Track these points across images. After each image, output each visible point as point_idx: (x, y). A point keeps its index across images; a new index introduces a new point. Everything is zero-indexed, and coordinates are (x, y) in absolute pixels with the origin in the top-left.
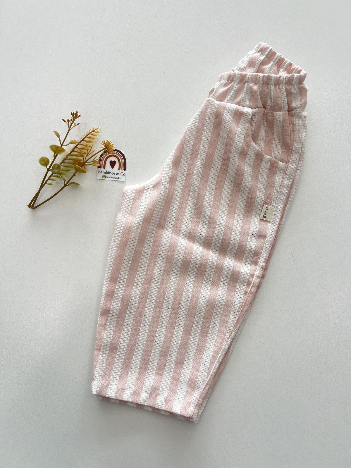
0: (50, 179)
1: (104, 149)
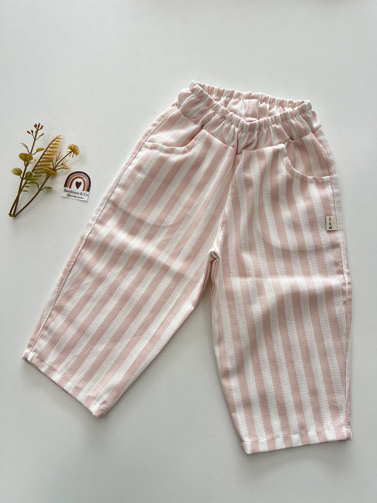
0: (25, 187)
1: (71, 152)
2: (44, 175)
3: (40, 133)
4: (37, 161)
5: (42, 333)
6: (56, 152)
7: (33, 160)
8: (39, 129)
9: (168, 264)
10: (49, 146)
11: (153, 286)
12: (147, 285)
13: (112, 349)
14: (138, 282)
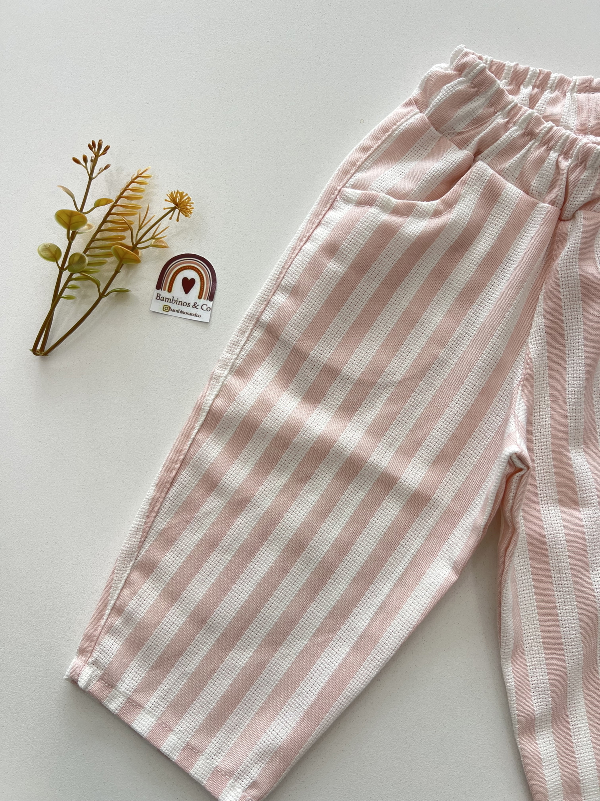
0: (68, 288)
1: (173, 209)
2: (112, 263)
3: (102, 162)
4: (95, 228)
5: (109, 621)
6: (139, 208)
7: (86, 227)
8: (101, 152)
9: (394, 470)
10: (122, 193)
11: (360, 521)
12: (345, 517)
13: (268, 661)
14: (325, 510)
